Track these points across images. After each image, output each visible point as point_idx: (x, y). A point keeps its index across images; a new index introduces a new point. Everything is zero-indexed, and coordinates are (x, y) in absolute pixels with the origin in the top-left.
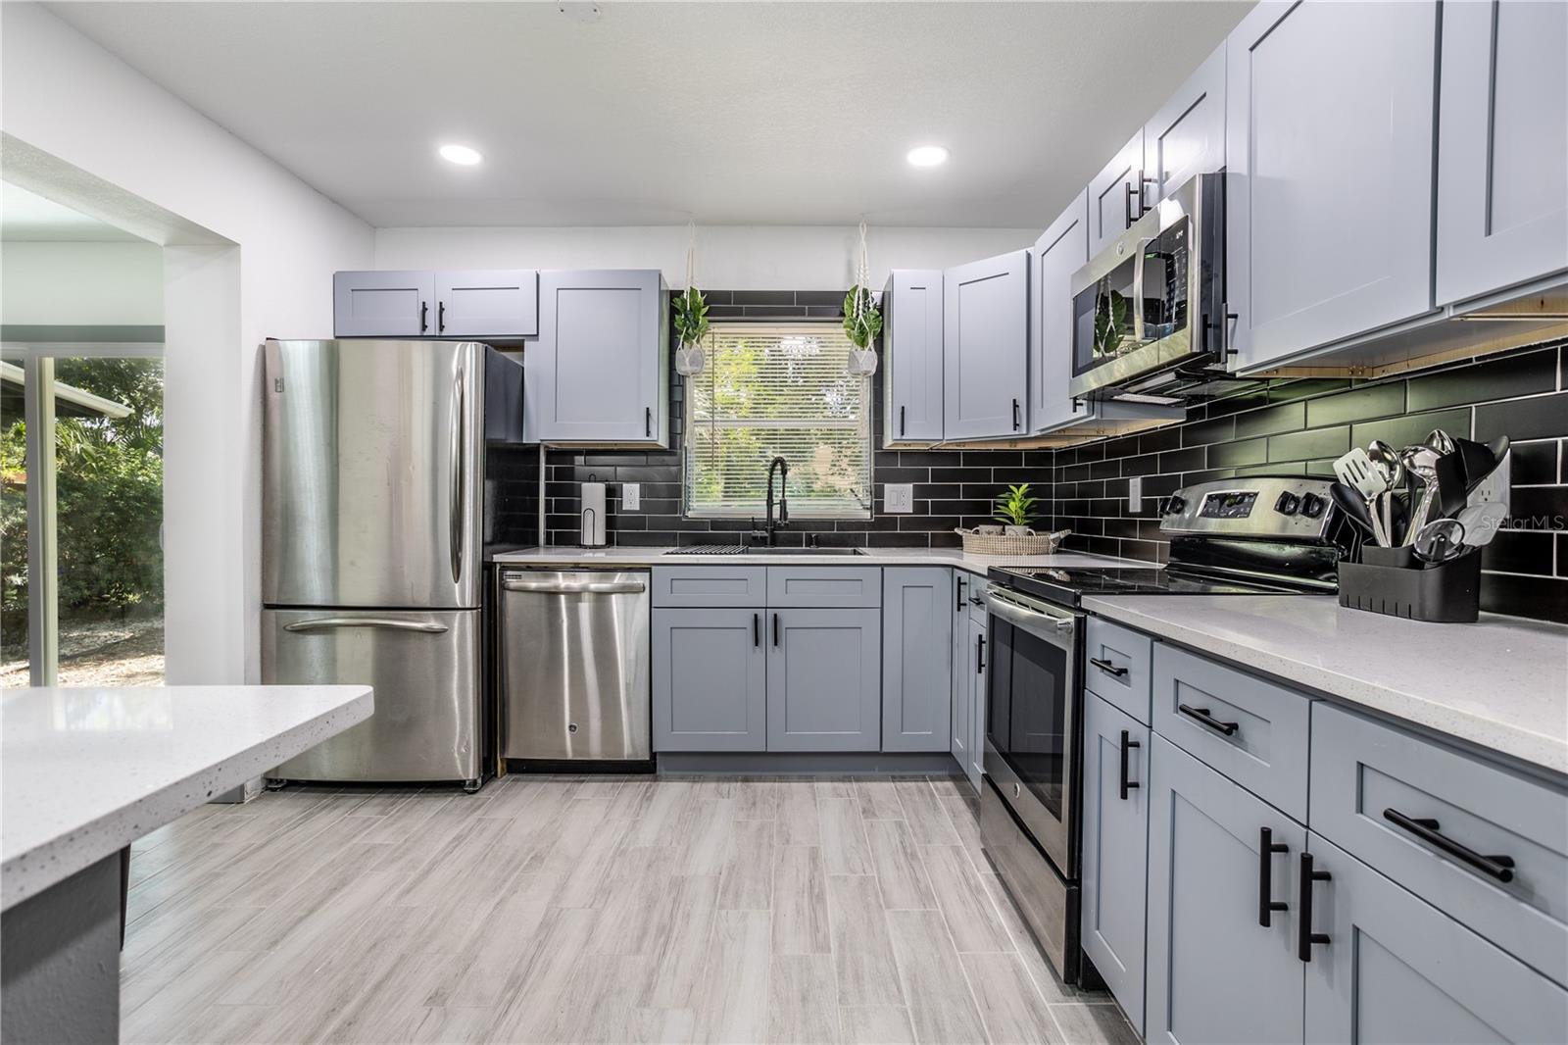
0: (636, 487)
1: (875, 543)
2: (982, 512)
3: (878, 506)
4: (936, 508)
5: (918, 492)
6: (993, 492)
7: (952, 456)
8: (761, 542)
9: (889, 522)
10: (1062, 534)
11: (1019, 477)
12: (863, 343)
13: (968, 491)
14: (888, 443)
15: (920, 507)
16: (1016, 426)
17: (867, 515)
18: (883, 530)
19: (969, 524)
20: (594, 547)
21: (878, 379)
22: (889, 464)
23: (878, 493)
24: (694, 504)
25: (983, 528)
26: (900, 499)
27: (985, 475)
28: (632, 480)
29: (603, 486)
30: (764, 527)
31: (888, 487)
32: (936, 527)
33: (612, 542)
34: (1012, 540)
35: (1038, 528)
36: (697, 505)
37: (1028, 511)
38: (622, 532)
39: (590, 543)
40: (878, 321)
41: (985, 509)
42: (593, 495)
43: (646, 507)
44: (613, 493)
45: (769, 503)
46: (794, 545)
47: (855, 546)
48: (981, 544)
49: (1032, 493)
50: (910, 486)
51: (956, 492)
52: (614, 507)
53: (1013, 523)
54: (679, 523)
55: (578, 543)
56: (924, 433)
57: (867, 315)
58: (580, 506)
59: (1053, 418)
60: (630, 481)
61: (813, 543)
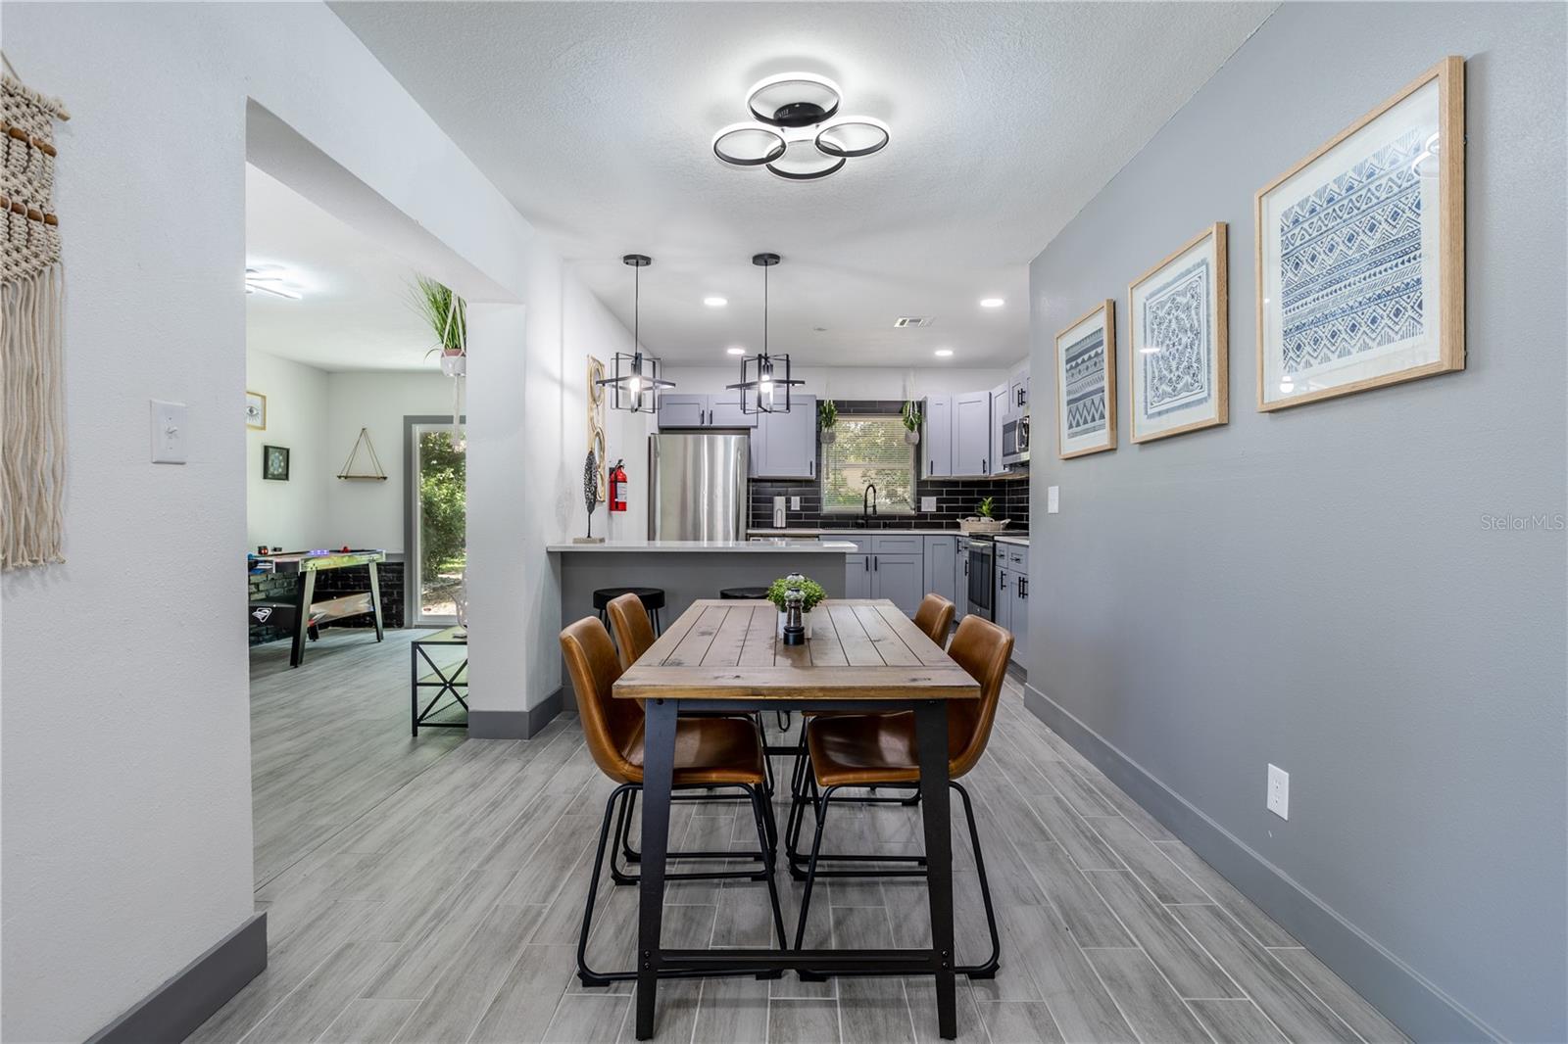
0: (798, 498)
1: (917, 526)
2: (970, 511)
3: (919, 508)
4: (948, 509)
5: (938, 501)
6: (977, 501)
7: (955, 482)
8: (861, 526)
9: (924, 516)
10: (1007, 521)
11: (988, 494)
12: (912, 429)
13: (963, 501)
14: (925, 476)
15: (939, 509)
16: (984, 471)
17: (913, 512)
18: (921, 520)
19: (964, 517)
20: (781, 528)
21: (919, 447)
22: (923, 488)
23: (918, 502)
24: (824, 508)
25: (969, 518)
26: (929, 504)
27: (972, 492)
29: (783, 498)
30: (862, 518)
31: (923, 498)
32: (947, 518)
33: (789, 525)
34: (984, 524)
35: (998, 518)
36: (828, 508)
37: (992, 510)
38: (793, 520)
39: (779, 526)
40: (920, 418)
41: (971, 509)
42: (779, 502)
43: (802, 508)
44: (788, 501)
45: (866, 507)
46: (877, 526)
47: (908, 526)
48: (969, 526)
49: (993, 502)
50: (935, 498)
51: (957, 501)
52: (788, 508)
53: (984, 515)
54: (818, 516)
55: (771, 526)
56: (942, 473)
57: (915, 415)
58: (772, 509)
59: (998, 470)
60: (795, 495)
61: (886, 526)
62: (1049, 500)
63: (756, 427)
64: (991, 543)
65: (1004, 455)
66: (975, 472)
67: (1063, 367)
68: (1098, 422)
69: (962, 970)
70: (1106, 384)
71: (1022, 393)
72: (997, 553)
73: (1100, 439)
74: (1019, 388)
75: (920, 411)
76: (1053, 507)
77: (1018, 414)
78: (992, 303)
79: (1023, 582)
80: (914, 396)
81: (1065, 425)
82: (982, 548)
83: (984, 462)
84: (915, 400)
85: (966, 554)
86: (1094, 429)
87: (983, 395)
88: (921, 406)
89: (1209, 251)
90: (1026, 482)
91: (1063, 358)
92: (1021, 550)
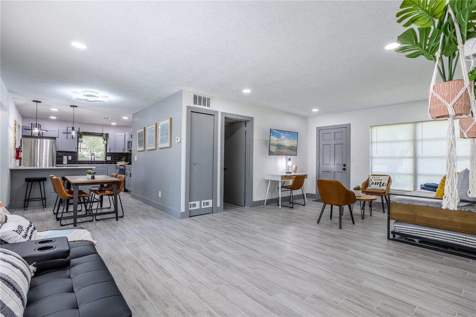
0: (71, 156)
1: (105, 164)
3: (106, 159)
4: (114, 159)
5: (111, 158)
6: (121, 158)
7: (116, 153)
8: (90, 164)
9: (108, 161)
10: (129, 162)
11: (124, 156)
12: (105, 140)
13: (118, 158)
14: (108, 152)
16: (123, 151)
17: (105, 160)
18: (107, 162)
19: (118, 161)
20: (66, 164)
21: (106, 145)
22: (107, 154)
23: (106, 158)
24: (79, 159)
25: (119, 162)
26: (109, 158)
27: (120, 156)
28: (65, 155)
29: (66, 156)
30: (90, 162)
31: (107, 157)
32: (114, 161)
33: (68, 164)
34: (123, 163)
35: (126, 162)
36: (80, 159)
37: (125, 160)
38: (69, 162)
39: (65, 164)
40: (107, 138)
41: (120, 160)
42: (65, 158)
43: (72, 159)
44: (68, 157)
45: (91, 159)
46: (95, 164)
47: (103, 164)
48: (119, 163)
49: (125, 158)
50: (110, 157)
51: (116, 158)
52: (68, 159)
53: (123, 161)
54: (77, 161)
55: (62, 164)
56: (112, 151)
57: (106, 137)
58: (63, 159)
59: (126, 151)
60: (70, 156)
61: (97, 164)
62: (135, 158)
63: (58, 137)
64: (124, 167)
65: (128, 148)
66: (121, 151)
67: (137, 135)
68: (142, 146)
69: (119, 217)
70: (143, 140)
71: (132, 135)
72: (126, 169)
73: (142, 149)
74: (131, 134)
75: (107, 136)
76: (136, 160)
77: (130, 140)
78: (125, 118)
79: (131, 174)
80: (105, 132)
81: (138, 145)
82: (123, 168)
83: (123, 149)
84: (106, 133)
85: (119, 170)
86: (142, 147)
87: (123, 134)
88: (107, 135)
89: (154, 126)
90: (131, 153)
91: (137, 133)
92: (130, 168)
